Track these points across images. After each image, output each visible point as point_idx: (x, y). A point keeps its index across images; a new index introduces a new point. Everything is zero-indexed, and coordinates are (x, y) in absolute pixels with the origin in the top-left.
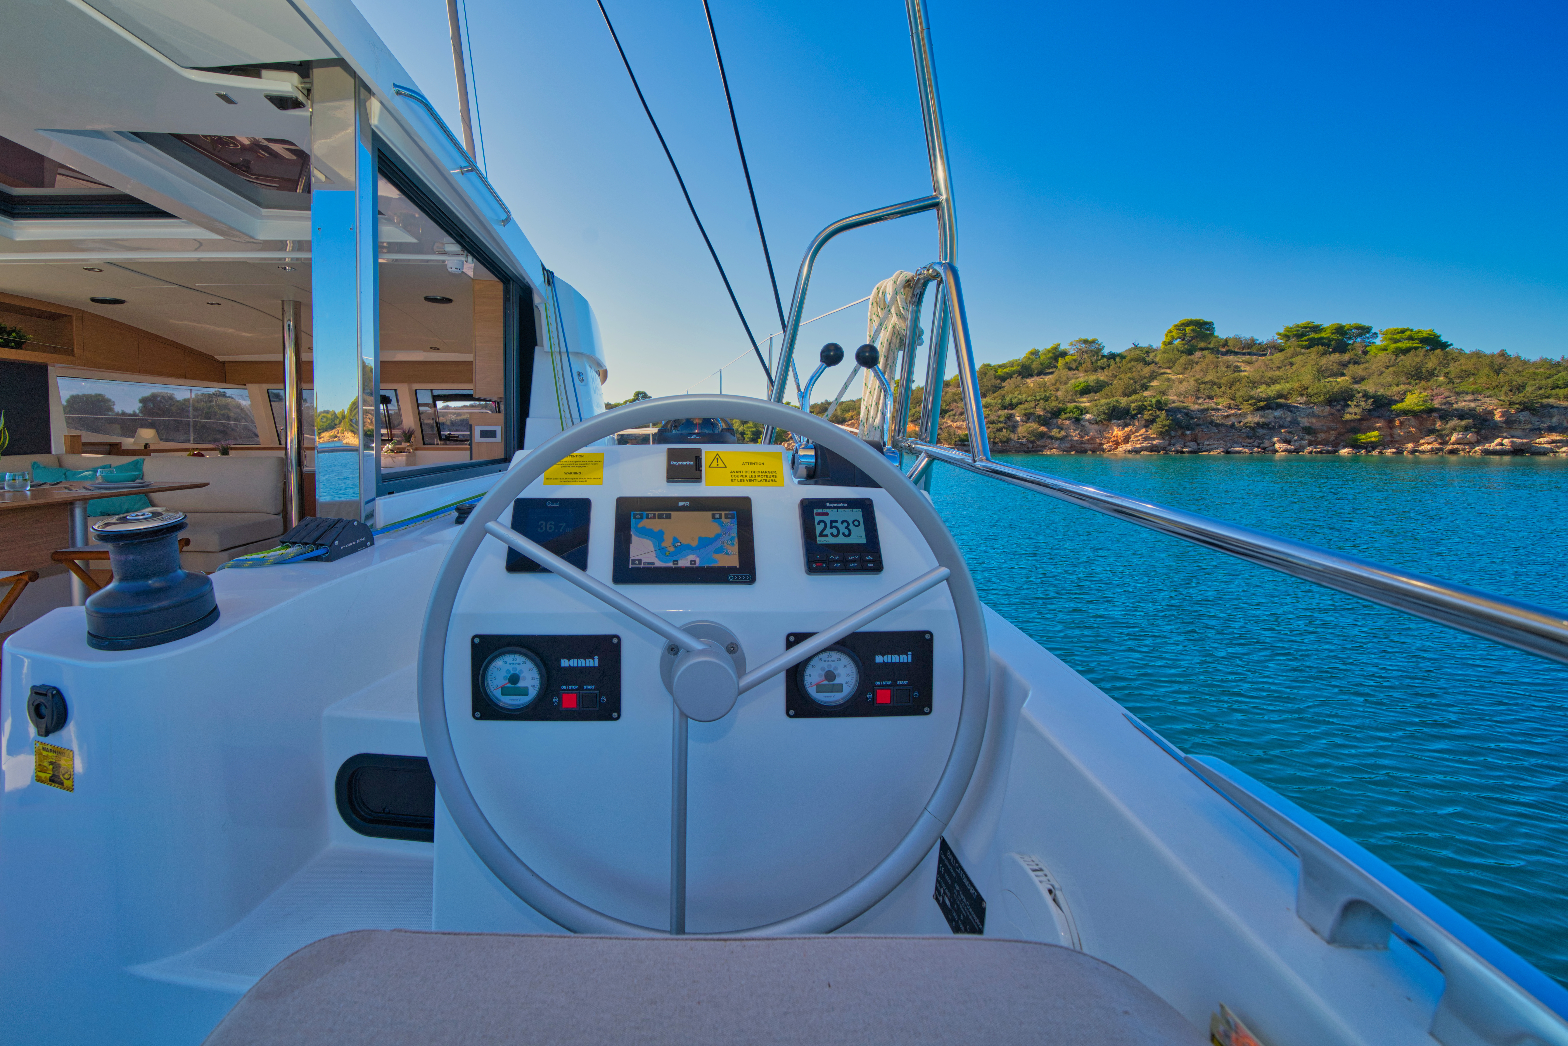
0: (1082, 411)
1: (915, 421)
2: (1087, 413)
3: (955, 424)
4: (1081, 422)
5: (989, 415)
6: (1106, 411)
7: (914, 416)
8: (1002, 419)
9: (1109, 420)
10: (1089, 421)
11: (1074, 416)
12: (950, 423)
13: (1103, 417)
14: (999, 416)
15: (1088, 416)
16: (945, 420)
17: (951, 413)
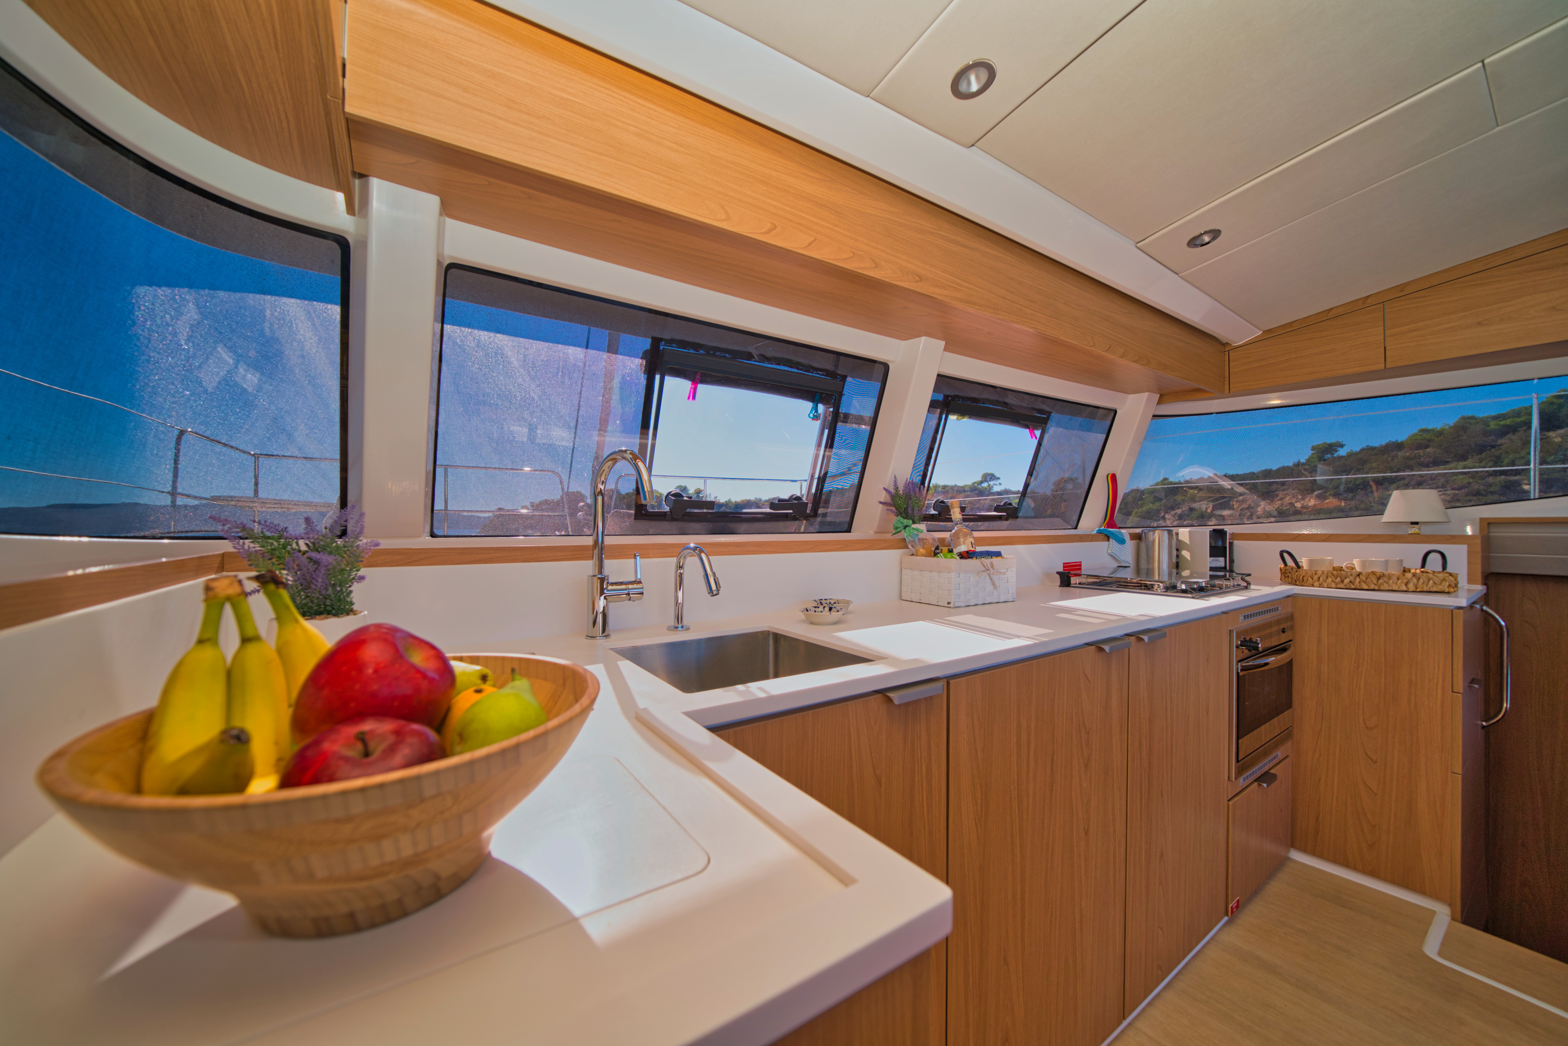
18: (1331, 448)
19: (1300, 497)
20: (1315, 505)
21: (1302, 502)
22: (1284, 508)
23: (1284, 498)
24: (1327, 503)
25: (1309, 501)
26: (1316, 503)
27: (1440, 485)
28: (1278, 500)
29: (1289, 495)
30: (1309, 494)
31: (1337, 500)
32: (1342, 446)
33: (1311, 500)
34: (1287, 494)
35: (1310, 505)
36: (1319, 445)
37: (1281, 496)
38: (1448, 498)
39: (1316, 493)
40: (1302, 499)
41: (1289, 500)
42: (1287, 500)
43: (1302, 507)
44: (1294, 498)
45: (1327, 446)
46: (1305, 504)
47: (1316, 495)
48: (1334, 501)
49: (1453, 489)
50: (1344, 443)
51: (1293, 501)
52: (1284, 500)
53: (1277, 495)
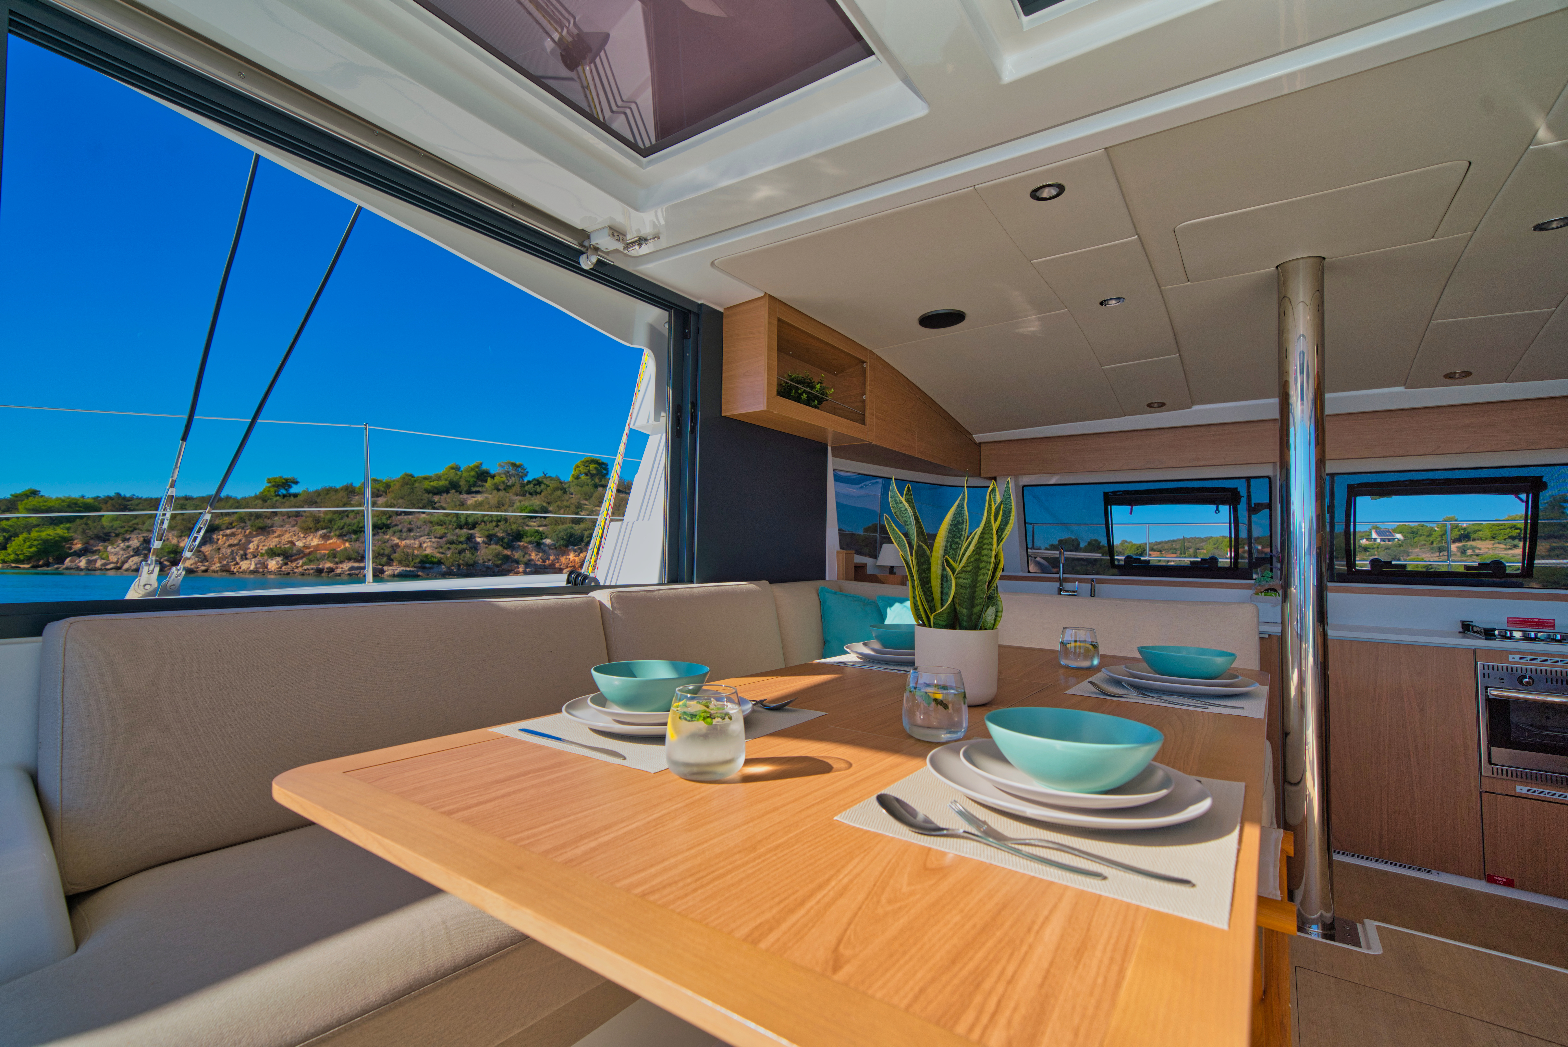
0: (542, 535)
1: (345, 535)
2: (546, 538)
3: (404, 542)
4: (542, 546)
5: (446, 533)
6: (565, 537)
7: (342, 529)
8: (462, 539)
9: (567, 546)
10: (549, 546)
11: (536, 540)
12: (396, 541)
13: (562, 542)
14: (458, 536)
15: (548, 541)
16: (388, 537)
17: (396, 528)
18: (287, 483)
19: (302, 535)
20: (318, 545)
21: (304, 541)
22: (283, 547)
23: (283, 535)
24: (330, 544)
25: (312, 540)
26: (320, 543)
27: (426, 533)
28: (276, 537)
29: (289, 533)
30: (312, 532)
31: (341, 540)
32: (296, 483)
33: (314, 539)
34: (286, 531)
35: (313, 544)
36: (275, 479)
37: (278, 533)
38: (435, 545)
39: (320, 532)
40: (304, 537)
41: (288, 538)
42: (287, 537)
43: (304, 547)
44: (295, 536)
45: (284, 481)
46: (307, 543)
47: (321, 535)
48: (338, 542)
49: (435, 537)
50: (298, 480)
51: (294, 539)
52: (283, 538)
53: (274, 532)
